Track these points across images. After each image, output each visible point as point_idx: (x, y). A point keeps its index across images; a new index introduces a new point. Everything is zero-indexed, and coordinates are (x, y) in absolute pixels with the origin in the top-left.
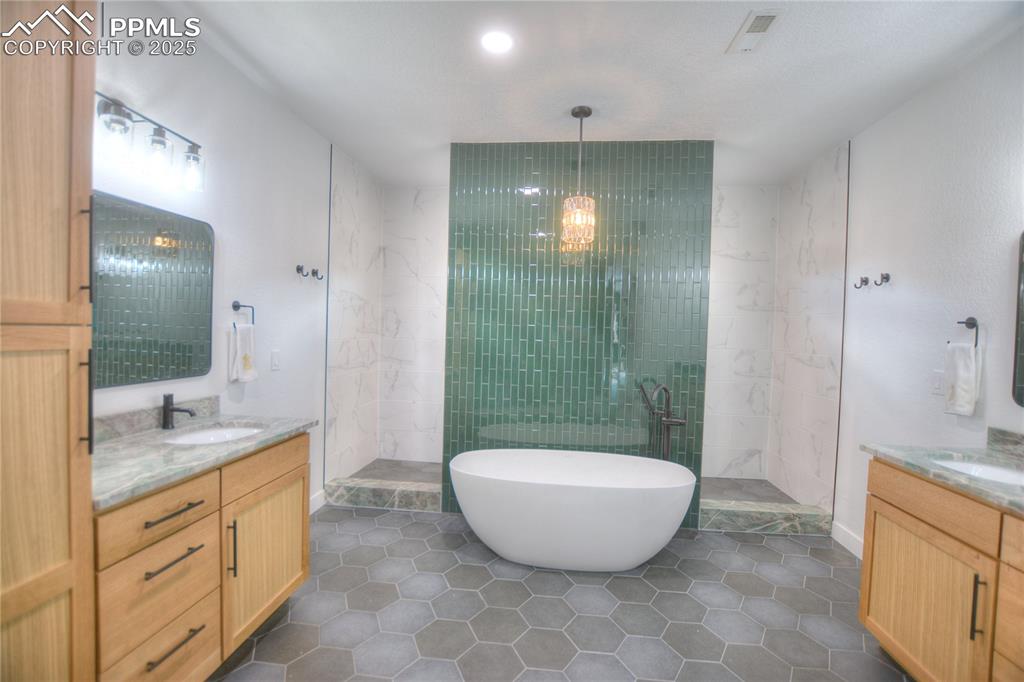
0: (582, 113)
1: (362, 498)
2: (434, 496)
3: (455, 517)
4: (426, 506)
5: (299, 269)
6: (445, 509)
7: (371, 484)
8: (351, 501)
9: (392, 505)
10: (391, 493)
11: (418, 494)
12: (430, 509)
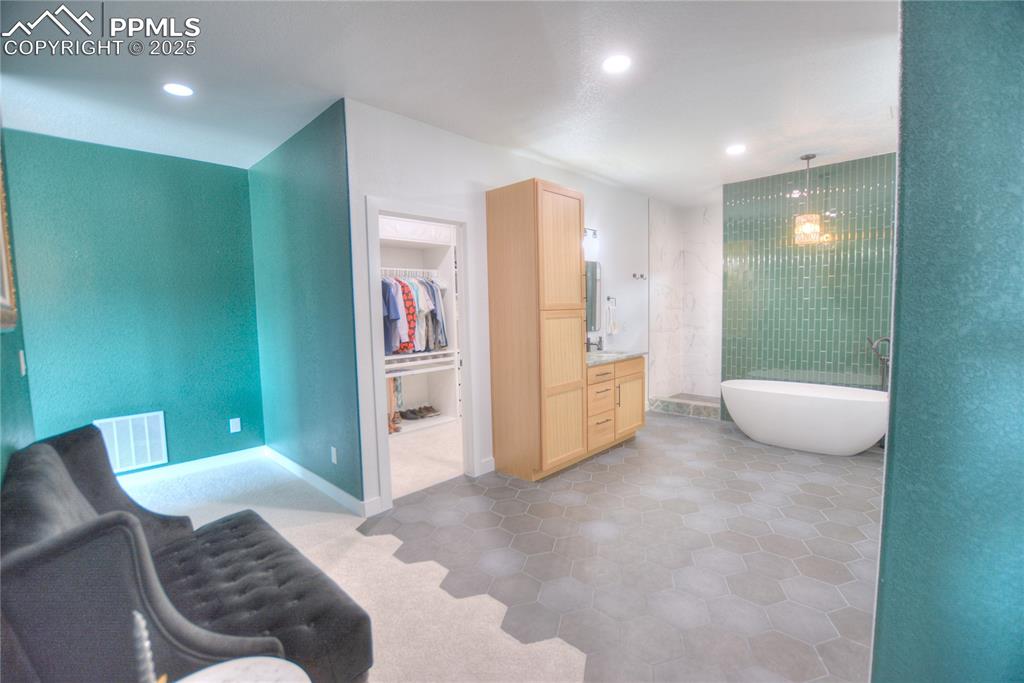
0: (808, 158)
1: (671, 407)
2: (715, 410)
3: (730, 423)
4: (709, 415)
5: (634, 276)
6: (723, 418)
7: (677, 401)
8: (663, 409)
9: (689, 413)
10: (688, 406)
11: (705, 408)
12: (712, 418)
